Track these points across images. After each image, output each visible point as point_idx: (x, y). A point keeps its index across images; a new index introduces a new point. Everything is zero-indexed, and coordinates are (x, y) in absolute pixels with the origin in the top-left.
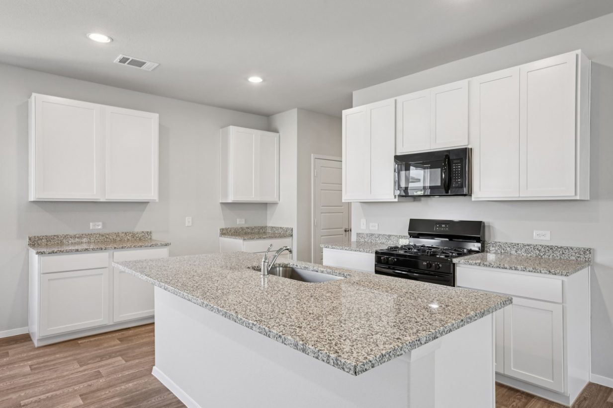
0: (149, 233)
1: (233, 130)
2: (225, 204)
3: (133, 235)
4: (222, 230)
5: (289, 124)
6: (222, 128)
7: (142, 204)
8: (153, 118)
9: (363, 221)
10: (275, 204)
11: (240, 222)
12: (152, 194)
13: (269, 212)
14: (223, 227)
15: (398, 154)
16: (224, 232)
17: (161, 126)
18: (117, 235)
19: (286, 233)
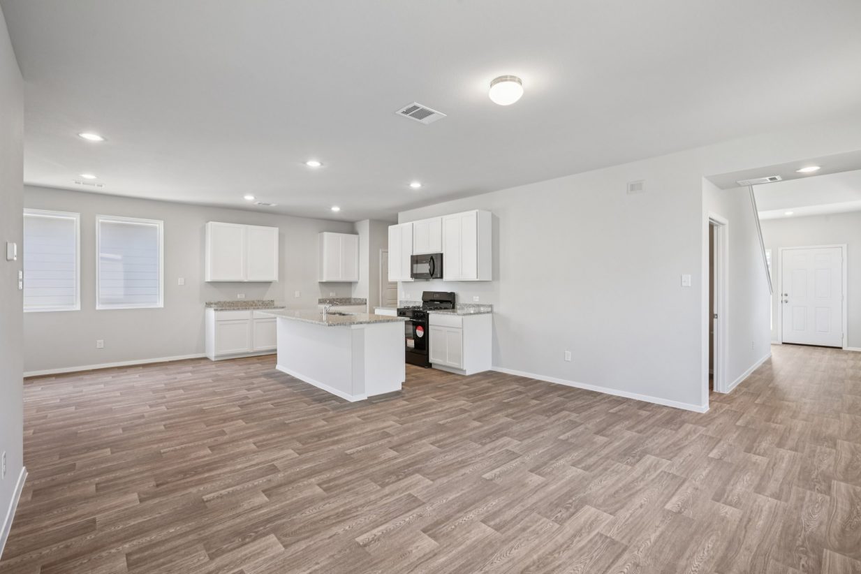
0: (272, 301)
1: (326, 234)
2: (322, 283)
3: (263, 302)
4: (320, 300)
5: (364, 229)
6: (320, 232)
7: (268, 283)
8: (275, 230)
9: (403, 293)
10: (356, 283)
11: (332, 295)
12: (273, 276)
13: (353, 288)
14: (320, 298)
15: (414, 254)
16: (322, 301)
17: (280, 234)
18: (253, 302)
19: (363, 302)
